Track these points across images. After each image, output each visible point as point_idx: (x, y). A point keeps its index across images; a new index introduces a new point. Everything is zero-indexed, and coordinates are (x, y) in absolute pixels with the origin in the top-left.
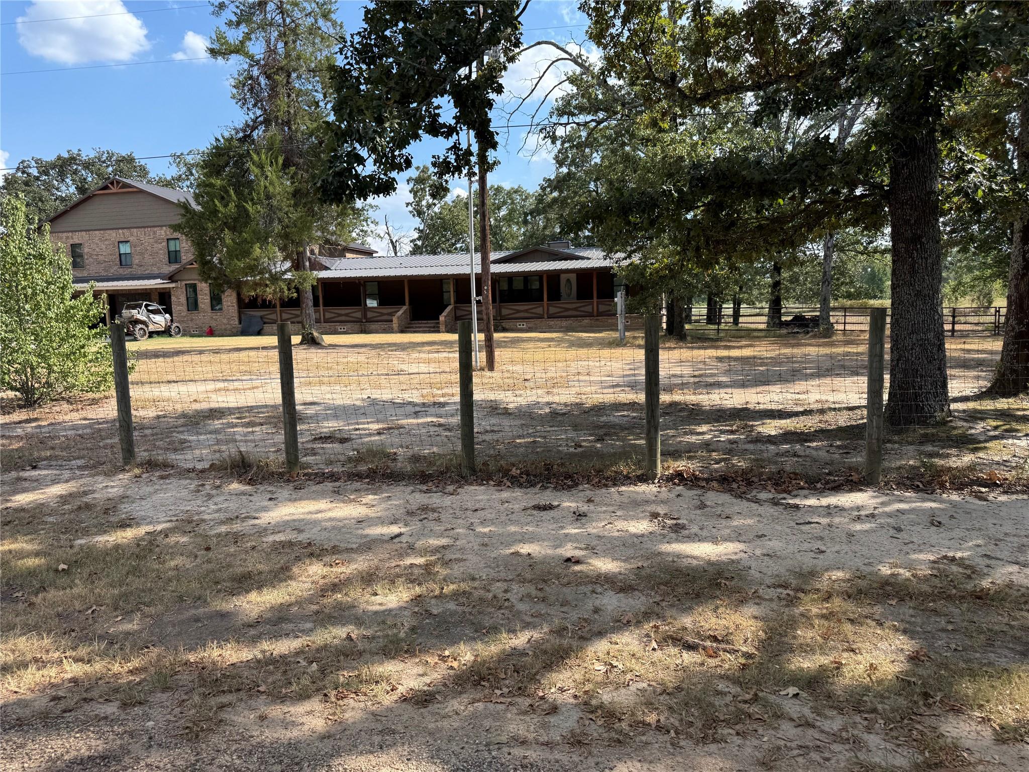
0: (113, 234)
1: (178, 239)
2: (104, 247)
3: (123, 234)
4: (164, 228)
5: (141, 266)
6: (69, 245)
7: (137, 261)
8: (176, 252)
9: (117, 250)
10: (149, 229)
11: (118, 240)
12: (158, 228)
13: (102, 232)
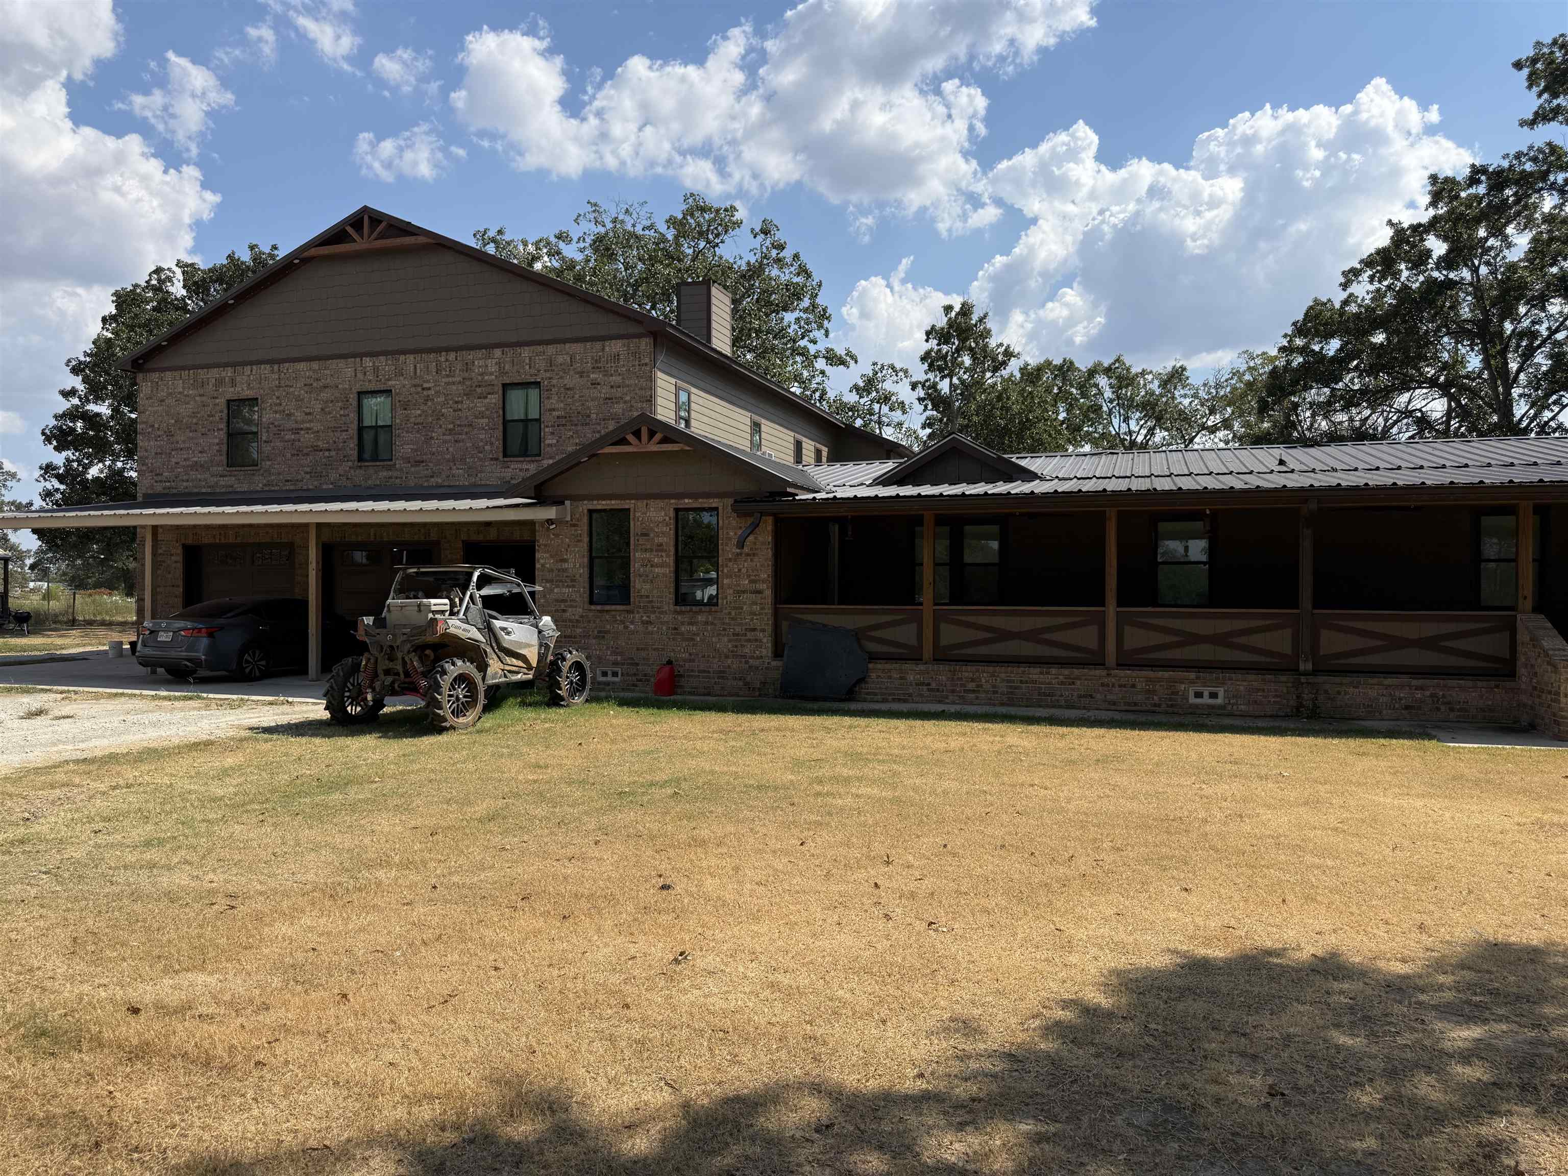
0: (347, 369)
1: (537, 384)
2: (318, 407)
3: (376, 370)
4: (498, 352)
5: (419, 463)
6: (222, 401)
7: (408, 449)
8: (526, 421)
9: (353, 416)
10: (452, 356)
11: (358, 387)
12: (479, 354)
13: (315, 365)
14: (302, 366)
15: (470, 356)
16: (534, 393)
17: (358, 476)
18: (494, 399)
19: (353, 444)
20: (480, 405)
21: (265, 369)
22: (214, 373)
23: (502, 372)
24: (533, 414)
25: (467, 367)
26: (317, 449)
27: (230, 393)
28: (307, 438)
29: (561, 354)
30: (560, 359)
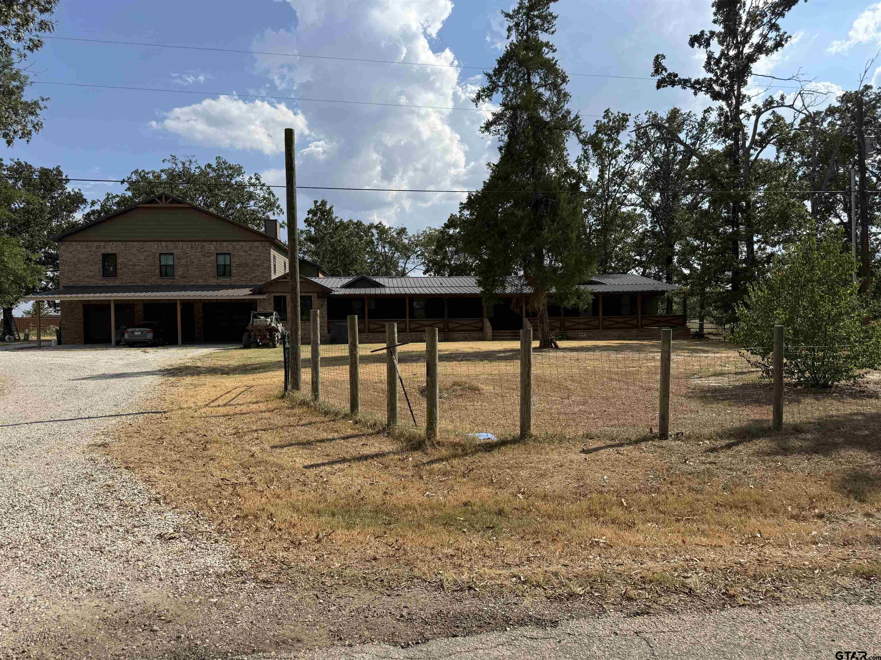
0: (155, 245)
1: (229, 254)
2: (143, 258)
3: (166, 246)
4: (214, 243)
5: (184, 277)
6: (99, 254)
7: (180, 273)
8: (225, 266)
9: (158, 261)
10: (197, 243)
11: (159, 252)
12: (207, 243)
13: (141, 243)
14: (135, 243)
15: (205, 243)
16: (228, 257)
17: (161, 282)
18: (213, 258)
19: (158, 271)
20: (208, 260)
21: (119, 244)
22: (96, 244)
23: (216, 249)
24: (228, 263)
25: (203, 247)
26: (142, 272)
27: (104, 251)
28: (137, 268)
29: (238, 245)
30: (237, 247)
